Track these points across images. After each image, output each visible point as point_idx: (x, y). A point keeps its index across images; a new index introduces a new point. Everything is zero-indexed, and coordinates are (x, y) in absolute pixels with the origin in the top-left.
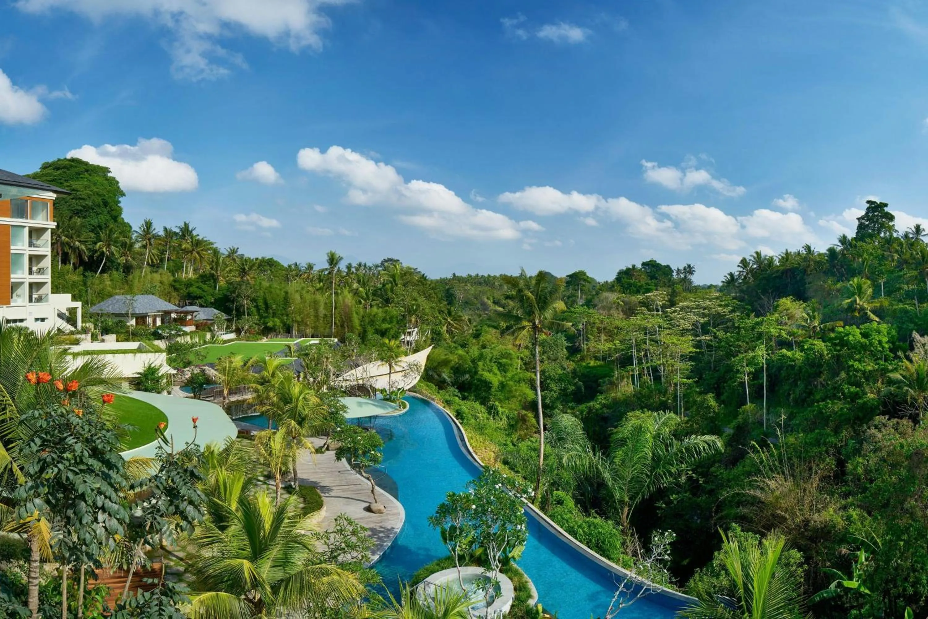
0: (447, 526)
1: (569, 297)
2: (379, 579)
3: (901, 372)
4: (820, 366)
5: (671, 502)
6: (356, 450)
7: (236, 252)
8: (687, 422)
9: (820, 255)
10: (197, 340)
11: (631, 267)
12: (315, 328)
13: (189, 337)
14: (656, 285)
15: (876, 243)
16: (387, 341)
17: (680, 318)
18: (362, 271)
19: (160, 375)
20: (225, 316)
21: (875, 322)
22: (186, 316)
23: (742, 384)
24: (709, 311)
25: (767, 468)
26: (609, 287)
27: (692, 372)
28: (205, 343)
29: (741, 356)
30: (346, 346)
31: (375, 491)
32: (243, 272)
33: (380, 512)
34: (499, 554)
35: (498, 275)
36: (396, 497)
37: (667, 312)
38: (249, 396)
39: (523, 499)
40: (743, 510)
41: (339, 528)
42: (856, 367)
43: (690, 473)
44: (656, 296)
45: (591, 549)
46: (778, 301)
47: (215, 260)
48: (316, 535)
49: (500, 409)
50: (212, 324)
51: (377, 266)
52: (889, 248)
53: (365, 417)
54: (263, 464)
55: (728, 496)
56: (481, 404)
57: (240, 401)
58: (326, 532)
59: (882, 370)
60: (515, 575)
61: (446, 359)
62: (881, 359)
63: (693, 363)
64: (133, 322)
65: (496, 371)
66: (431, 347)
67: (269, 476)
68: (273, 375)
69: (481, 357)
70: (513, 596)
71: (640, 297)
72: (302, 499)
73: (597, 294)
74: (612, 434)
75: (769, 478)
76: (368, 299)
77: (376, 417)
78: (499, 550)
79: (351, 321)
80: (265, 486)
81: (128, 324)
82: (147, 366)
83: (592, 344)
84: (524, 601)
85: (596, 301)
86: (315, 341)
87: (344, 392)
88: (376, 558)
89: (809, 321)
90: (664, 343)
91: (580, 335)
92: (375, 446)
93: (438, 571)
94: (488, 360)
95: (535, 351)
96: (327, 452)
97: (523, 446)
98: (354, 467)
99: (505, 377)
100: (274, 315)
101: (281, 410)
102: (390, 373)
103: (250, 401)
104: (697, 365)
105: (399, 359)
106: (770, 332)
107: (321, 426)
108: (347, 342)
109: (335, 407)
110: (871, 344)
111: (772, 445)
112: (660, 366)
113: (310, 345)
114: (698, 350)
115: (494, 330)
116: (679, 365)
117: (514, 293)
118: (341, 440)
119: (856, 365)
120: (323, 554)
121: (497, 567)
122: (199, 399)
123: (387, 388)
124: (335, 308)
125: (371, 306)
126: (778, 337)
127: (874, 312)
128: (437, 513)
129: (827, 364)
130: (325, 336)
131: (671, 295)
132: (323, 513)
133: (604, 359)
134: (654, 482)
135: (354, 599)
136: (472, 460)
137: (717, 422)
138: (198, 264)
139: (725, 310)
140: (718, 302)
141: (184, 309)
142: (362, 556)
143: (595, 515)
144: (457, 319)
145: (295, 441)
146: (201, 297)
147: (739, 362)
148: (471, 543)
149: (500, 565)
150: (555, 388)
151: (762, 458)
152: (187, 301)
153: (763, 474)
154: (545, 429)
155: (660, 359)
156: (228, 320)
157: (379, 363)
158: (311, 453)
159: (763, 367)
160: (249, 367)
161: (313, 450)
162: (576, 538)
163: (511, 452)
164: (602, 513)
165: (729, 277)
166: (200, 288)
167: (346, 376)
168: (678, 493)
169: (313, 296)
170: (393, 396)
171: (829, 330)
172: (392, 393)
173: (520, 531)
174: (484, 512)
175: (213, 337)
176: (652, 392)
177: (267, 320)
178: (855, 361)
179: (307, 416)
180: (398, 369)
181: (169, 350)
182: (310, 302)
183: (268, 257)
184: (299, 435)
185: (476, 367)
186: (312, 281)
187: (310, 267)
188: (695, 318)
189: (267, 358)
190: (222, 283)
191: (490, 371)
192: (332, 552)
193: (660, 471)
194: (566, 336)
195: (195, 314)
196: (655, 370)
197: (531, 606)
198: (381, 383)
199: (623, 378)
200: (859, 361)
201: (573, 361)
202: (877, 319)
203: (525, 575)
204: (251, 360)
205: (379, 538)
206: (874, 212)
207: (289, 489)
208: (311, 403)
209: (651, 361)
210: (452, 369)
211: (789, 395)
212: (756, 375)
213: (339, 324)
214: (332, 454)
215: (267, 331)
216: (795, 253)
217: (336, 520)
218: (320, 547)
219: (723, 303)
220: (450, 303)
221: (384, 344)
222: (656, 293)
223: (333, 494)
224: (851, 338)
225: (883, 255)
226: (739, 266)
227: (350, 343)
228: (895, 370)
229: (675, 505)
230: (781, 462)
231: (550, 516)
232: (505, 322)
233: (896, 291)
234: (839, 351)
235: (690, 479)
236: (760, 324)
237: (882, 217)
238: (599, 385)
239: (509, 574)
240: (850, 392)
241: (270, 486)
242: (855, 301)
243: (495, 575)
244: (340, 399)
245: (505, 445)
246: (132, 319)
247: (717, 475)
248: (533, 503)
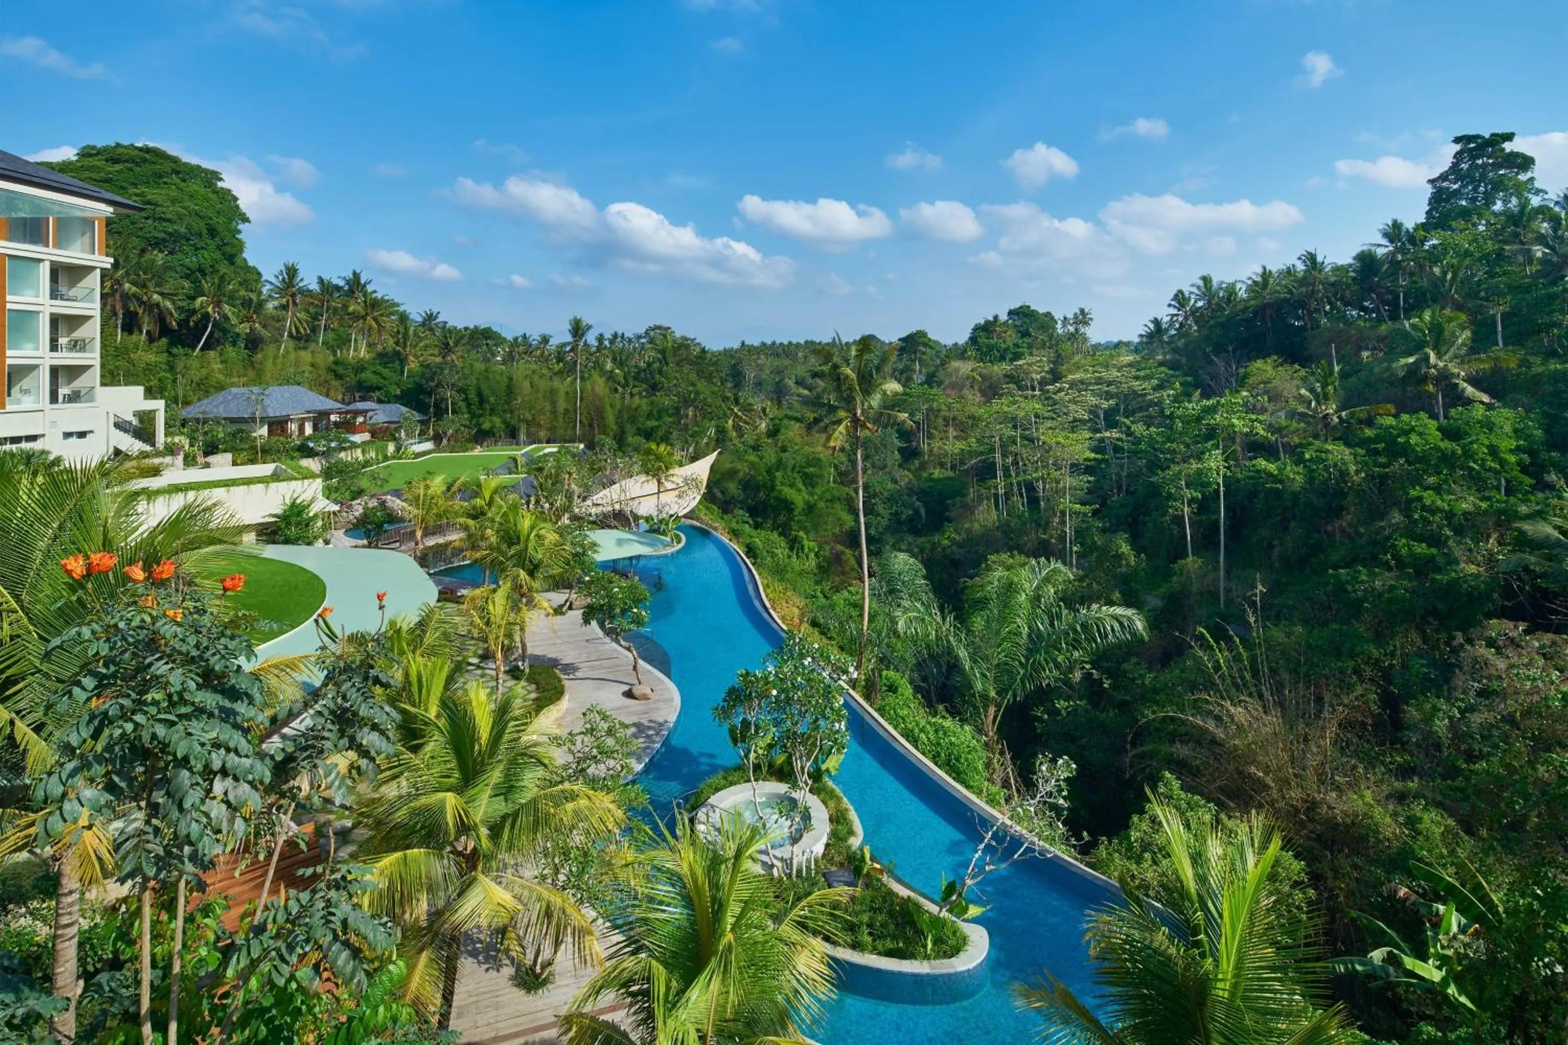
0: (737, 721)
1: (902, 372)
2: (644, 799)
3: (1558, 521)
4: (1341, 494)
5: (1058, 712)
6: (611, 608)
7: (436, 318)
8: (1081, 579)
9: (1337, 269)
10: (373, 454)
11: (991, 319)
12: (552, 429)
13: (359, 451)
14: (1030, 347)
15: (1481, 228)
16: (654, 446)
17: (1070, 401)
18: (619, 344)
19: (311, 514)
20: (417, 416)
21: (1477, 404)
22: (355, 418)
23: (1179, 520)
24: (1118, 388)
25: (1229, 681)
26: (959, 352)
27: (1090, 492)
28: (386, 458)
29: (1175, 468)
30: (596, 454)
31: (639, 669)
32: (446, 349)
33: (645, 697)
34: (808, 764)
35: (802, 342)
36: (668, 675)
37: (1048, 391)
38: (455, 537)
39: (841, 682)
40: (1182, 751)
41: (588, 726)
42: (1428, 502)
43: (1088, 666)
44: (1030, 365)
45: (939, 767)
46: (1246, 367)
47: (402, 330)
48: (556, 740)
49: (805, 542)
50: (397, 430)
51: (639, 337)
52: (1516, 235)
53: (624, 559)
54: (478, 639)
55: (1154, 720)
56: (780, 534)
57: (441, 545)
58: (570, 734)
59: (1500, 512)
60: (831, 798)
61: (733, 468)
62: (1498, 488)
63: (1091, 479)
64: (264, 431)
65: (801, 486)
66: (716, 453)
67: (486, 656)
68: (490, 504)
69: (780, 465)
70: (828, 830)
71: (1005, 367)
72: (533, 687)
73: (943, 364)
74: (966, 588)
75: (1232, 701)
76: (627, 384)
77: (638, 557)
78: (808, 760)
79: (603, 418)
80: (479, 672)
81: (254, 434)
82: (288, 502)
83: (936, 444)
84: (845, 840)
85: (941, 375)
86: (552, 449)
87: (594, 523)
88: (639, 767)
89: (1313, 404)
90: (1044, 443)
91: (918, 428)
92: (638, 601)
93: (724, 787)
94: (789, 470)
95: (856, 454)
96: (570, 613)
97: (840, 598)
98: (608, 632)
99: (812, 494)
100: (493, 411)
101: (504, 554)
102: (659, 492)
103: (457, 544)
104: (1097, 481)
105: (671, 472)
106: (1233, 426)
107: (561, 575)
108: (598, 449)
109: (582, 546)
110: (1468, 454)
111: (1237, 640)
112: (1037, 481)
113: (545, 455)
114: (1099, 456)
115: (798, 425)
116: (1069, 481)
117: (825, 368)
118: (590, 595)
119: (1429, 497)
120: (566, 767)
121: (807, 785)
122: (377, 547)
123: (654, 513)
124: (581, 400)
125: (632, 395)
126: (1247, 434)
127: (1474, 381)
128: (725, 700)
129: (1358, 492)
130: (565, 441)
131: (1054, 363)
132: (564, 704)
133: (953, 467)
134: (1031, 675)
135: (610, 831)
136: (769, 619)
137: (1133, 584)
138: (374, 338)
139: (1146, 385)
140: (1134, 372)
141: (352, 407)
142: (622, 767)
143: (944, 713)
144: (748, 409)
145: (524, 600)
146: (379, 388)
147: (1172, 481)
148: (770, 746)
149: (810, 782)
150: (882, 511)
151: (1218, 661)
152: (357, 395)
153: (1219, 691)
154: (870, 576)
155: (1036, 470)
156: (422, 422)
157: (643, 478)
158: (548, 615)
159: (1217, 492)
160: (454, 493)
161: (551, 611)
162: (917, 748)
163: (822, 608)
164: (954, 712)
165: (1152, 326)
166: (378, 374)
167: (596, 498)
168: (1067, 699)
169: (549, 383)
170: (663, 527)
171: (1360, 422)
172: (661, 521)
173: (838, 732)
174: (789, 701)
175: (398, 449)
176: (1024, 524)
177: (481, 420)
178: (1427, 488)
179: (541, 562)
180: (669, 485)
181: (327, 474)
182: (545, 392)
183: (483, 325)
184: (530, 590)
185: (773, 479)
186: (547, 360)
187: (545, 340)
188: (1093, 400)
189: (482, 477)
190: (413, 365)
191: (792, 486)
192: (578, 763)
193: (1041, 657)
194: (898, 431)
195: (370, 414)
196: (1030, 487)
197: (854, 848)
198: (646, 508)
199: (980, 499)
200: (1437, 489)
201: (909, 470)
202: (1486, 399)
203: (845, 800)
204: (459, 482)
205: (648, 737)
206: (1473, 158)
207: (515, 673)
208: (547, 542)
209: (1024, 472)
210: (740, 483)
211: (1271, 546)
212: (1205, 505)
213: (586, 422)
214: (577, 615)
215: (481, 437)
216: (1280, 273)
217: (584, 714)
218: (560, 757)
219: (1142, 373)
220: (738, 385)
221: (649, 452)
222: (1029, 359)
223: (579, 674)
224: (1414, 439)
225: (1500, 254)
226: (1170, 305)
227: (601, 450)
228: (1539, 515)
229: (1064, 719)
230: (1255, 673)
231: (878, 710)
232: (814, 412)
233: (1539, 332)
234: (1384, 466)
235: (1087, 676)
236: (1211, 410)
237: (1497, 166)
238: (947, 509)
239: (822, 796)
240: (1412, 554)
241: (488, 672)
242: (1427, 358)
243: (805, 797)
244: (588, 533)
245: (813, 597)
246: (261, 427)
247: (1134, 679)
248: (854, 688)
